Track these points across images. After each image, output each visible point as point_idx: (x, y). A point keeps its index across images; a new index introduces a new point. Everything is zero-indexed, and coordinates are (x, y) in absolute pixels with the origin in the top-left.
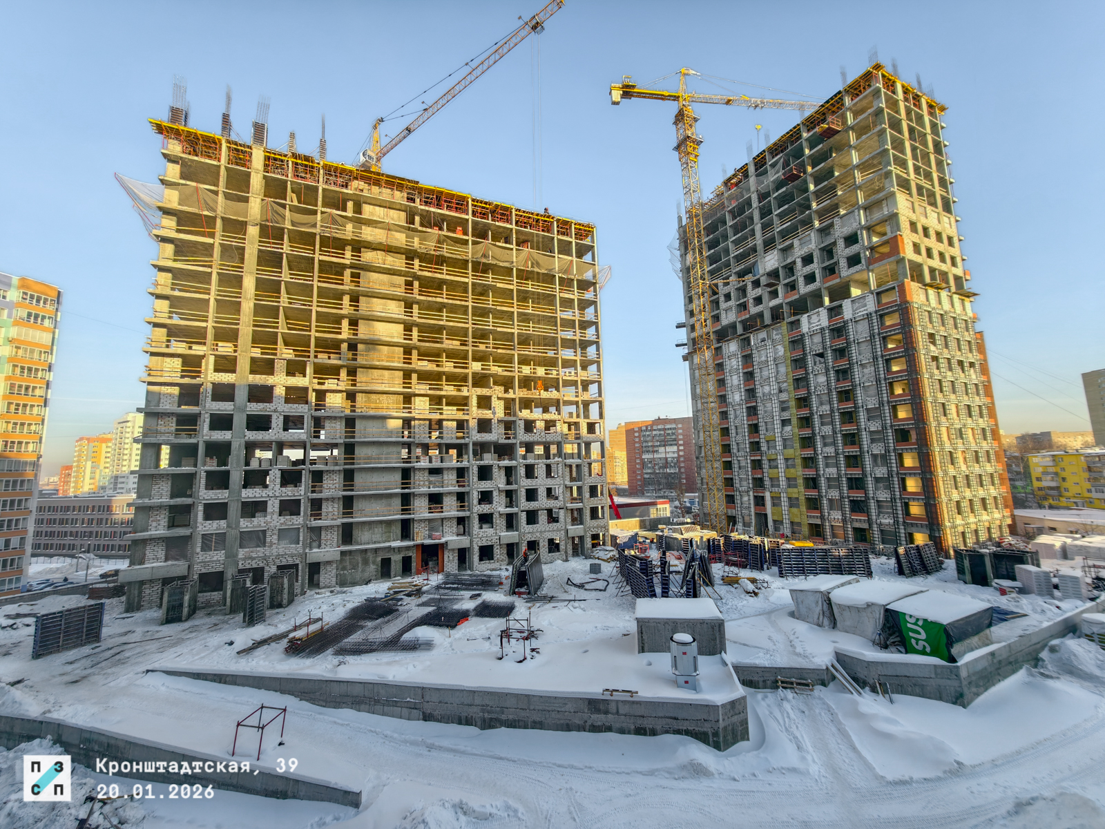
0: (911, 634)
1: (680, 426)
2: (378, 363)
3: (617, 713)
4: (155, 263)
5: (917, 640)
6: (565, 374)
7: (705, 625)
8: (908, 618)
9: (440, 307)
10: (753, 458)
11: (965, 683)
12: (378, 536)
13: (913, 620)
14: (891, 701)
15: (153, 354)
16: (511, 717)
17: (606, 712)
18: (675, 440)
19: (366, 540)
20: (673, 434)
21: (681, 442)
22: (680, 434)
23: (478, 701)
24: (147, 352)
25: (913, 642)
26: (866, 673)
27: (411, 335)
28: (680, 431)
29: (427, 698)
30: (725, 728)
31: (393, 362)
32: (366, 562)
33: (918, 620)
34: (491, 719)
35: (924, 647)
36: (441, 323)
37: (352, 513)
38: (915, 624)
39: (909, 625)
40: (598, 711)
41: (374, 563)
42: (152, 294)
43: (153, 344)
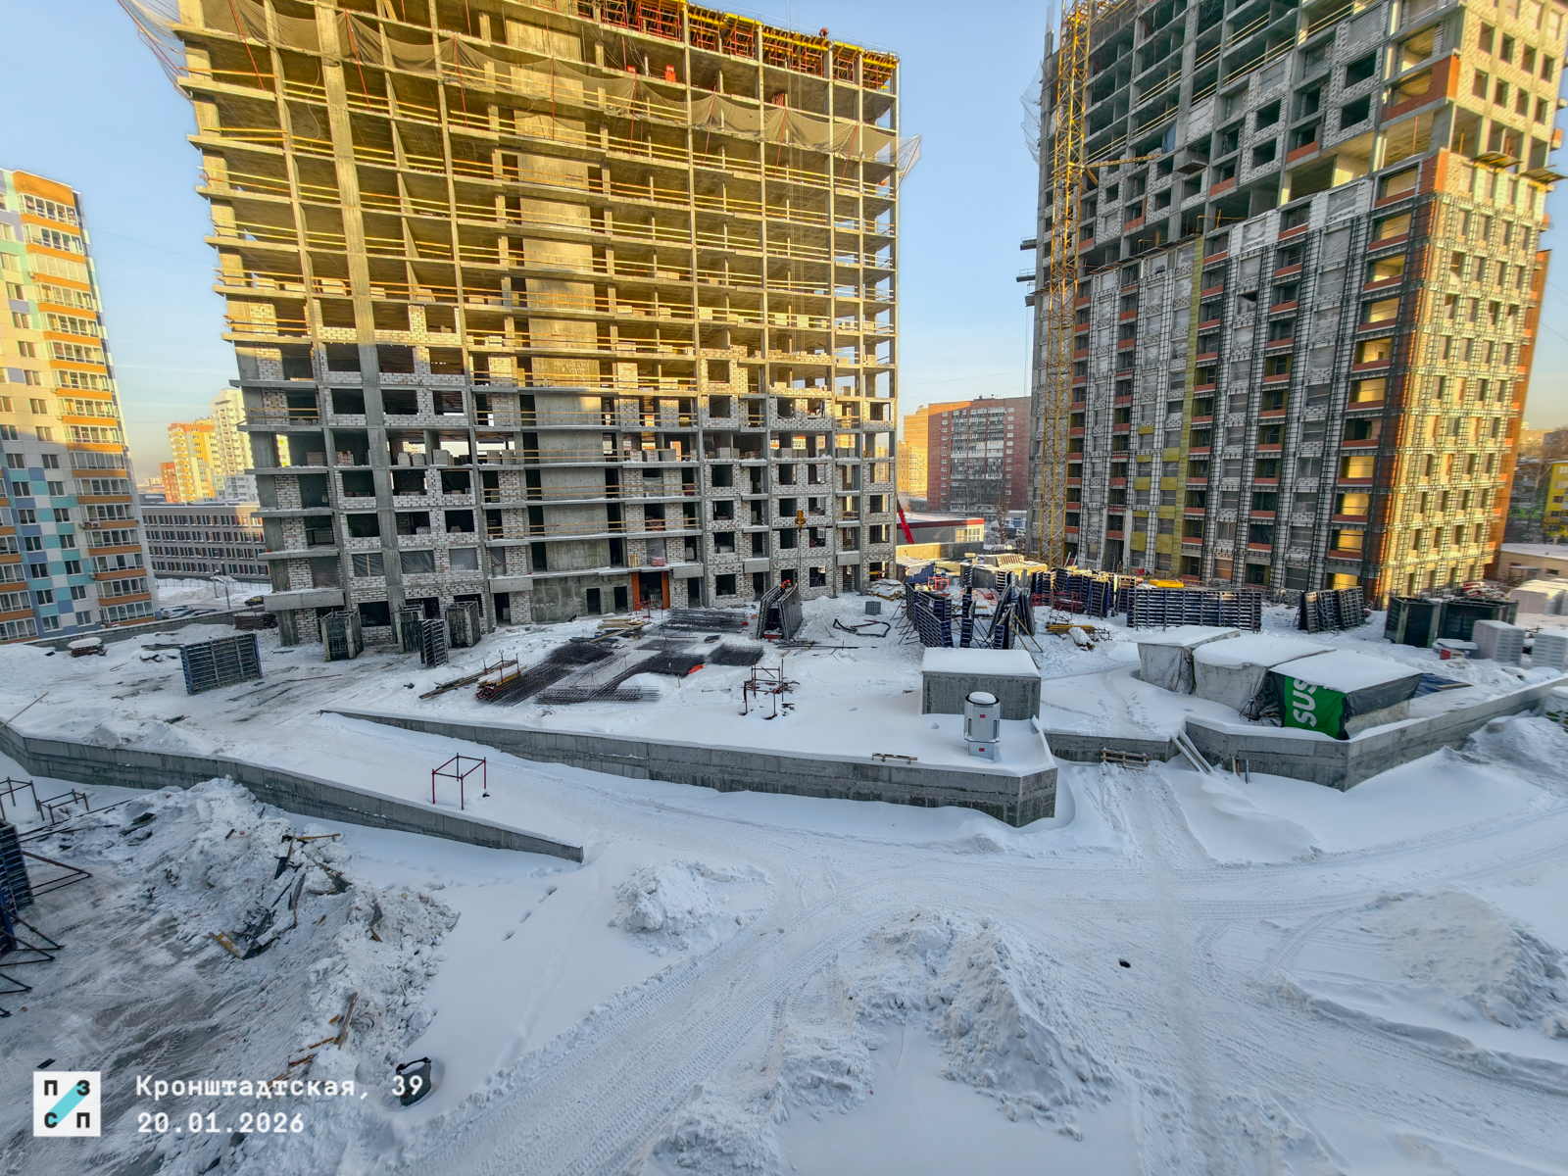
0: (1295, 704)
1: (1011, 410)
2: (558, 310)
3: (890, 780)
4: (195, 139)
5: (1301, 711)
6: (839, 326)
7: (1014, 684)
8: (1296, 685)
9: (646, 216)
10: (1115, 460)
11: (1351, 763)
12: (580, 560)
13: (1302, 687)
14: (1247, 780)
15: (231, 297)
16: (756, 780)
17: (876, 780)
18: (1001, 431)
19: (563, 565)
20: (1000, 422)
21: (1010, 435)
22: (1011, 423)
23: (715, 760)
24: (221, 294)
25: (1296, 713)
26: (1221, 748)
27: (605, 264)
28: (1011, 418)
29: (653, 755)
30: (1025, 803)
31: (581, 307)
32: (567, 594)
33: (1309, 686)
34: (733, 781)
35: (1309, 719)
36: (649, 242)
37: (542, 529)
38: (1305, 692)
39: (1295, 693)
40: (866, 778)
41: (578, 594)
42: (205, 195)
43: (228, 281)
